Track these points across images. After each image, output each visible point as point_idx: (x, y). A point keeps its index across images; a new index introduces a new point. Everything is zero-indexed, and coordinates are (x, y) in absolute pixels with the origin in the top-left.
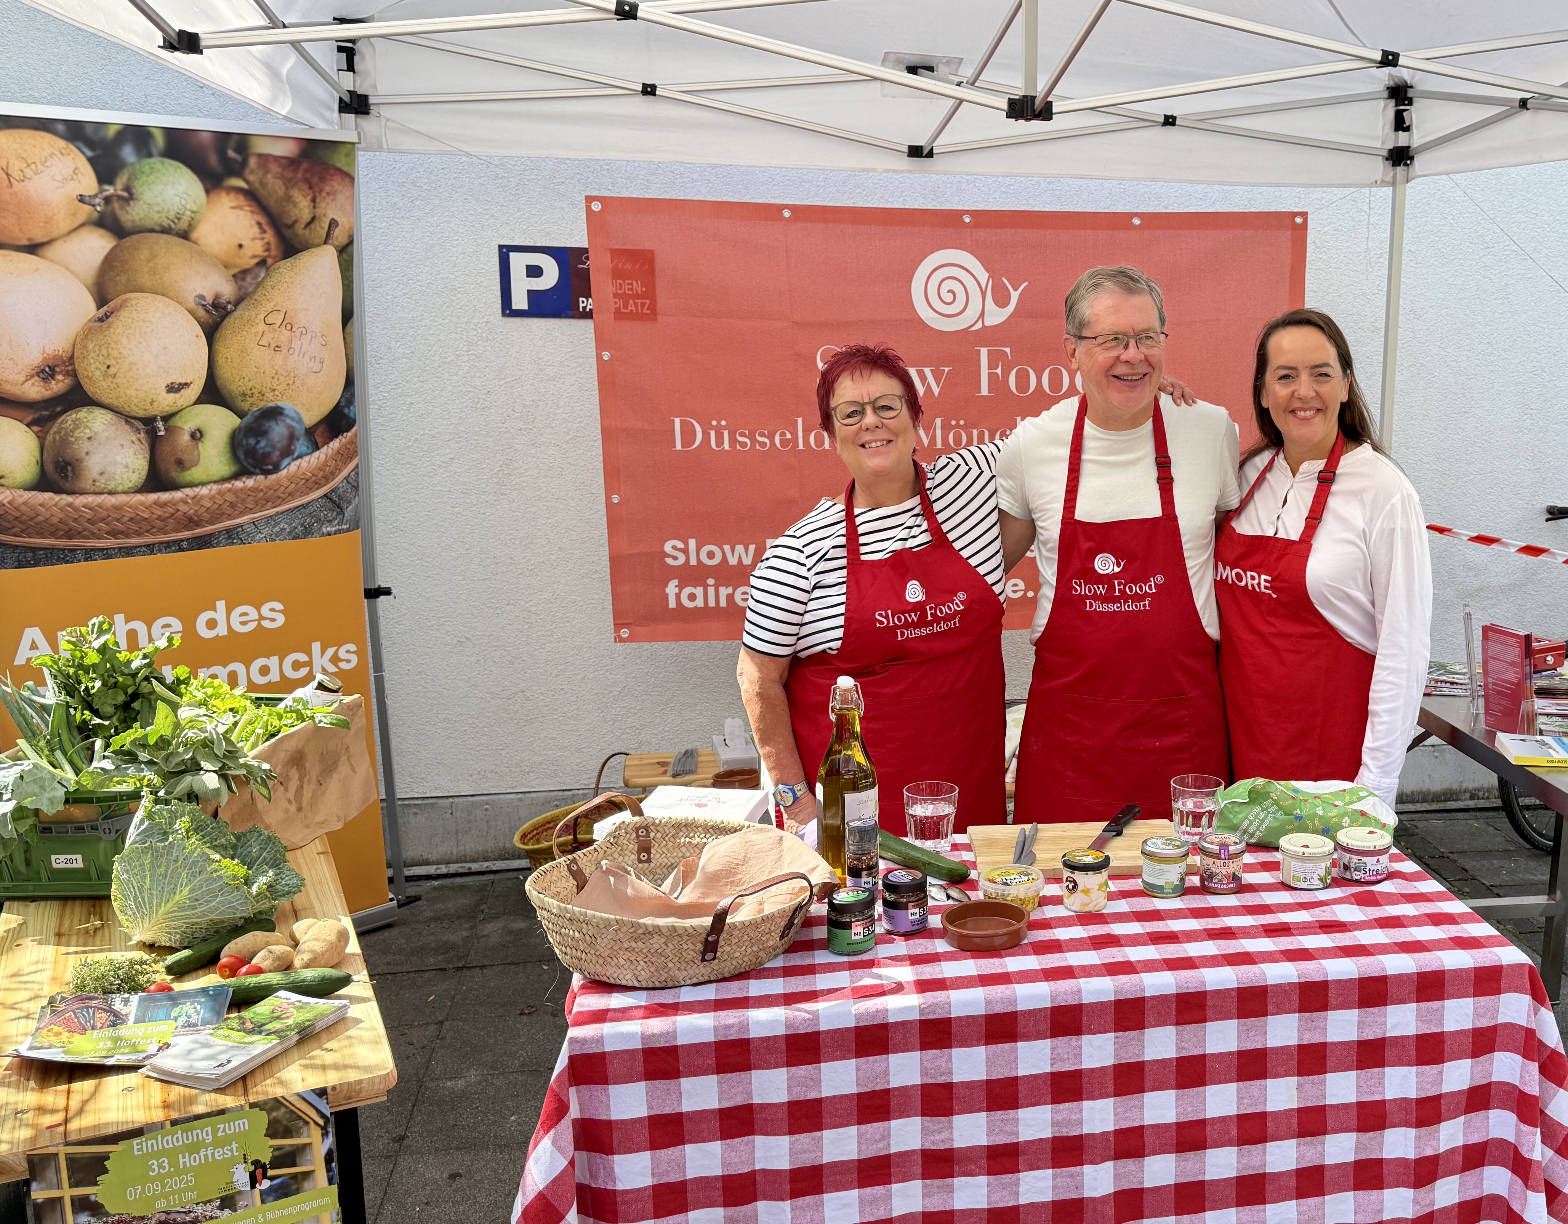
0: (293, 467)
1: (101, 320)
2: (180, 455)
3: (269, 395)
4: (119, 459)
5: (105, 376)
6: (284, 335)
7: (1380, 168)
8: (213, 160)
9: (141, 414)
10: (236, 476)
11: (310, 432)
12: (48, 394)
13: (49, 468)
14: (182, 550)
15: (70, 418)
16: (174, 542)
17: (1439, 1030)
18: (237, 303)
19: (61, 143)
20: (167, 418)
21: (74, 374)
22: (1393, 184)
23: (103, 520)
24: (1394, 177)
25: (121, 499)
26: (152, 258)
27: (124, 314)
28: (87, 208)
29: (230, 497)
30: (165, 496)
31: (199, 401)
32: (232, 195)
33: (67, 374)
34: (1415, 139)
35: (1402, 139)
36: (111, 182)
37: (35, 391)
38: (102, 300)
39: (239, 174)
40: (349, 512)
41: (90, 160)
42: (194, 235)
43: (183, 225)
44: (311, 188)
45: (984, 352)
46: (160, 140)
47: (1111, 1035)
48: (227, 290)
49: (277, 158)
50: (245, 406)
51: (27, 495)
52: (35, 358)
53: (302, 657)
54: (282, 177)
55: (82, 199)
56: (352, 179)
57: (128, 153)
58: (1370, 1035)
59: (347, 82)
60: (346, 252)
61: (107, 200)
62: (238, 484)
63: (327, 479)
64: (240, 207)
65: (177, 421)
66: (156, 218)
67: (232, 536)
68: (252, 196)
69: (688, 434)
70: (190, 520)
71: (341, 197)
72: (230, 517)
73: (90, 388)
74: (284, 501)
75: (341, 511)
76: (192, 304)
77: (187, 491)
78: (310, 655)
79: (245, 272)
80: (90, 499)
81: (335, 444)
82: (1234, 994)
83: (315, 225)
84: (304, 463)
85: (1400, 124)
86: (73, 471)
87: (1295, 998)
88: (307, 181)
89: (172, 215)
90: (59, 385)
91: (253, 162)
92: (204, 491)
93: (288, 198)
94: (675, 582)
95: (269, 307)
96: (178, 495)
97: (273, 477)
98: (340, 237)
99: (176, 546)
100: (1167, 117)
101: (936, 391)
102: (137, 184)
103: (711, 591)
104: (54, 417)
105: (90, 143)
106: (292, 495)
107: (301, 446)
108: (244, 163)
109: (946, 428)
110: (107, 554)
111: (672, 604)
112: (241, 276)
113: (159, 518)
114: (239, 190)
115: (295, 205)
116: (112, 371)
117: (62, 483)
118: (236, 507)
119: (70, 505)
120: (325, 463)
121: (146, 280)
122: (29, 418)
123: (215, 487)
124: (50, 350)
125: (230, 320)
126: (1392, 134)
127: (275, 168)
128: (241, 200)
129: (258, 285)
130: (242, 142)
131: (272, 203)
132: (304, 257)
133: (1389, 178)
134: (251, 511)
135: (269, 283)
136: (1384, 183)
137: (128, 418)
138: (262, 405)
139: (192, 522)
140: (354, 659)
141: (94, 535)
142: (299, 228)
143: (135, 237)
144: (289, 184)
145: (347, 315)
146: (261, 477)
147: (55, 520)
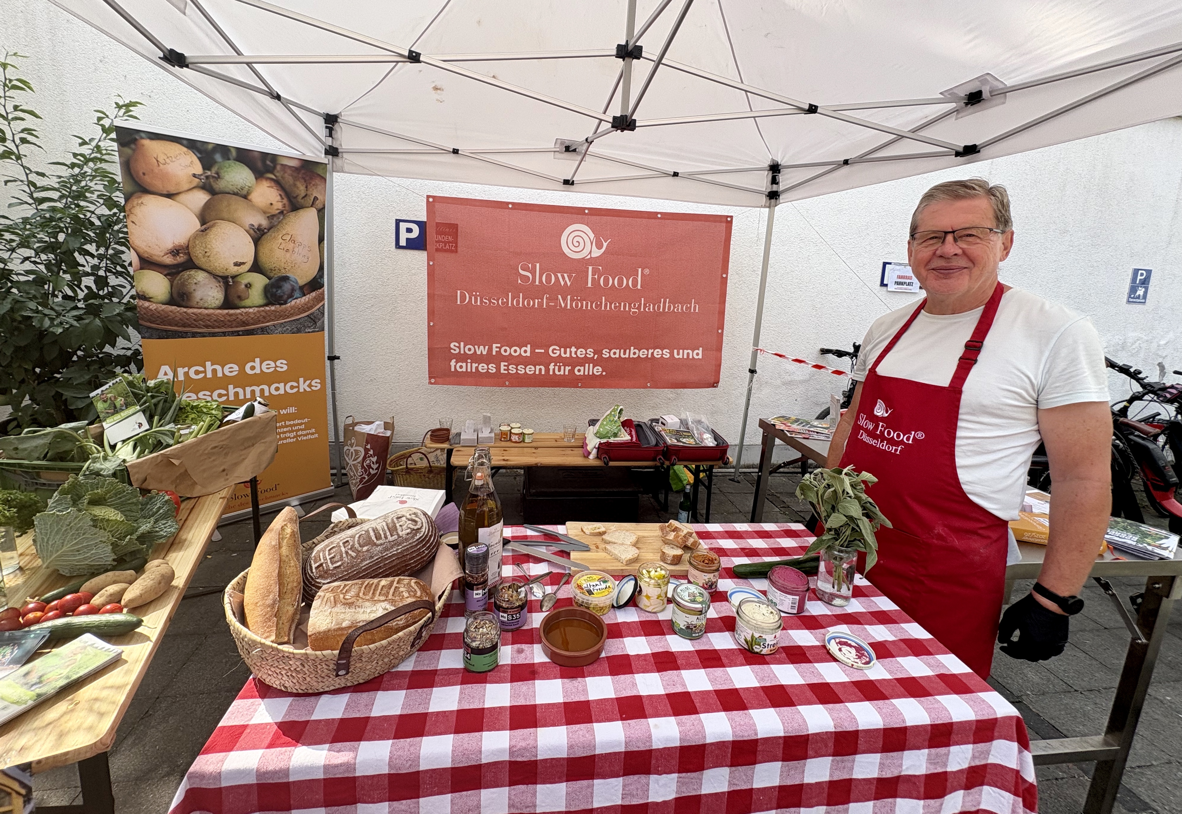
0: (293, 303)
1: (202, 231)
2: (239, 294)
3: (283, 271)
4: (210, 293)
5: (204, 256)
6: (291, 246)
7: (764, 199)
8: (259, 164)
9: (221, 274)
10: (266, 305)
11: (302, 288)
12: (175, 262)
13: (175, 295)
14: (239, 335)
15: (186, 274)
16: (235, 332)
17: (943, 770)
18: (269, 230)
19: (185, 149)
20: (234, 277)
21: (189, 254)
22: (769, 207)
23: (201, 320)
24: (770, 204)
25: (211, 311)
26: (229, 205)
27: (214, 230)
28: (197, 180)
29: (263, 314)
30: (232, 311)
31: (249, 271)
32: (268, 182)
33: (185, 254)
34: (781, 187)
35: (775, 188)
36: (209, 170)
37: (168, 260)
38: (203, 222)
39: (272, 172)
40: (319, 324)
41: (199, 158)
42: (250, 197)
43: (244, 192)
44: (305, 181)
45: (590, 268)
46: (234, 153)
47: (675, 776)
48: (264, 223)
49: (290, 167)
50: (272, 275)
51: (164, 307)
52: (170, 246)
53: (295, 384)
54: (292, 175)
55: (194, 175)
56: (325, 180)
57: (218, 157)
58: (888, 774)
59: (329, 141)
60: (321, 212)
61: (207, 177)
62: (267, 308)
63: (309, 309)
64: (272, 187)
65: (238, 279)
66: (231, 188)
67: (264, 331)
68: (278, 183)
69: (463, 298)
70: (244, 322)
71: (320, 188)
72: (263, 323)
73: (196, 262)
74: (288, 317)
75: (316, 323)
76: (247, 228)
77: (243, 310)
78: (298, 383)
79: (273, 216)
80: (195, 310)
81: (313, 294)
82: (781, 741)
83: (307, 198)
84: (298, 301)
85: (774, 181)
86: (187, 297)
87: (831, 744)
88: (303, 178)
89: (239, 187)
90: (181, 258)
91: (278, 167)
92: (251, 310)
93: (295, 185)
94: (454, 361)
95: (284, 232)
96: (238, 311)
97: (284, 306)
98: (320, 206)
99: (237, 334)
100: (675, 173)
101: (569, 284)
102: (222, 171)
103: (469, 365)
104: (178, 273)
105: (200, 151)
106: (292, 315)
107: (297, 294)
108: (274, 168)
109: (572, 300)
110: (203, 335)
111: (453, 369)
112: (271, 217)
113: (229, 321)
114: (272, 179)
115: (298, 188)
116: (207, 254)
117: (181, 302)
118: (266, 318)
119: (185, 312)
120: (308, 302)
121: (225, 215)
122: (165, 273)
123: (256, 309)
124: (177, 242)
125: (265, 236)
126: (770, 186)
127: (289, 172)
128: (273, 184)
129: (279, 222)
130: (274, 157)
131: (287, 187)
132: (302, 212)
133: (768, 205)
134: (273, 320)
135: (284, 222)
136: (765, 207)
137: (215, 276)
138: (280, 275)
139: (244, 323)
140: (319, 386)
141: (197, 327)
142: (299, 199)
143: (220, 196)
144: (296, 179)
145: (321, 240)
146: (278, 306)
147: (177, 319)
